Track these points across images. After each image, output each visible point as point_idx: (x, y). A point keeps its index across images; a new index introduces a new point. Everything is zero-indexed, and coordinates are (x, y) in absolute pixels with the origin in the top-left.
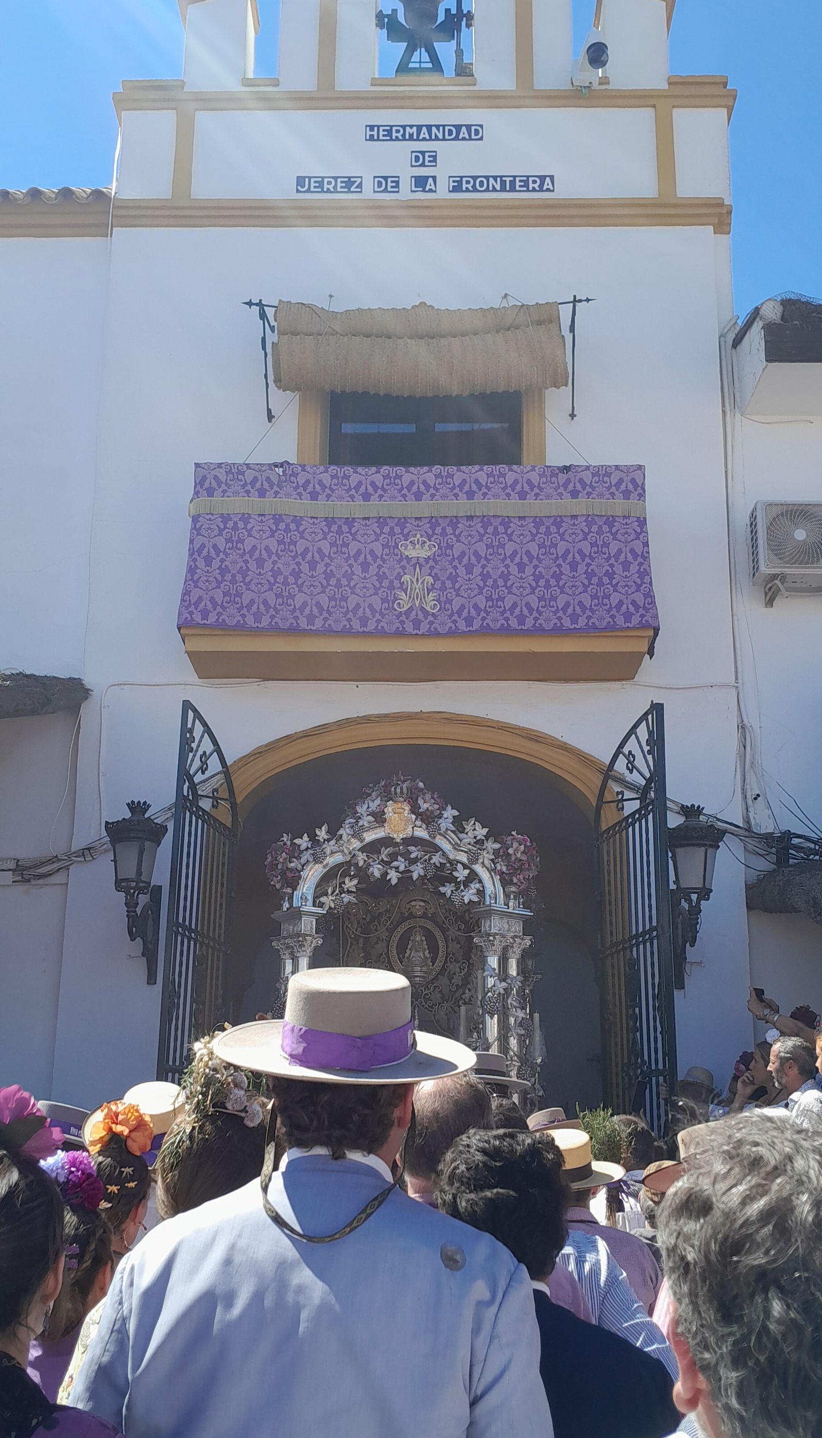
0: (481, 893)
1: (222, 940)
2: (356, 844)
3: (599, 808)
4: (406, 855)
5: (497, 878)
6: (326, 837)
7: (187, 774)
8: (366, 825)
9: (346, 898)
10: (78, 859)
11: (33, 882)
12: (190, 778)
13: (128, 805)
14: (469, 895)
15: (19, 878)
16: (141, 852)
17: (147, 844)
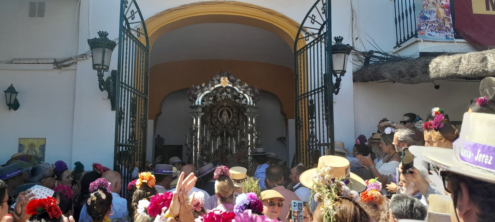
0: (246, 102)
1: (143, 92)
2: (213, 88)
3: (296, 41)
4: (226, 91)
5: (251, 98)
6: (204, 86)
7: (125, 17)
8: (216, 83)
9: (210, 102)
10: (80, 59)
11: (62, 68)
12: (127, 20)
13: (98, 33)
14: (243, 102)
15: (56, 67)
16: (104, 53)
17: (107, 49)
